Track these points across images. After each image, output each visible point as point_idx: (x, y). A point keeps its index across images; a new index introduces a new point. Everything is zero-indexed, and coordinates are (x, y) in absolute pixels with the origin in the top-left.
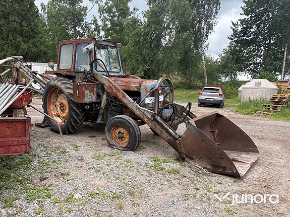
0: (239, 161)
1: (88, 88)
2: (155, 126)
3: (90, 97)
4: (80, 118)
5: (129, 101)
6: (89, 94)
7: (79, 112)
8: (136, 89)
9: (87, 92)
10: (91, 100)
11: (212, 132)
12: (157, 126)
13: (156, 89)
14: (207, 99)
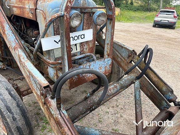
13: (60, 17)
14: (162, 21)
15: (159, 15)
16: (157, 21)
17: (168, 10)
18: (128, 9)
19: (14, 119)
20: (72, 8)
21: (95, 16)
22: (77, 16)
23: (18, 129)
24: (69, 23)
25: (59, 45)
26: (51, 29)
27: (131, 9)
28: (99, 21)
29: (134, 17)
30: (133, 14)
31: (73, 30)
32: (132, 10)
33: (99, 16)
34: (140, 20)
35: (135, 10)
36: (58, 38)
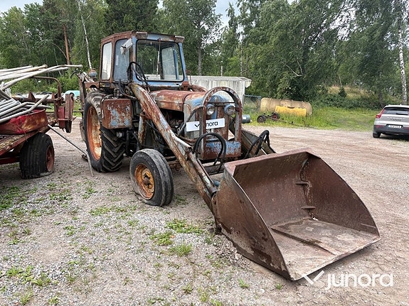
0: (320, 247)
1: (115, 107)
2: (189, 169)
3: (120, 120)
4: (116, 150)
5: (163, 126)
6: (118, 115)
7: (112, 142)
8: (179, 108)
9: (114, 112)
10: (121, 124)
11: (303, 185)
12: (192, 169)
13: (200, 108)
14: (389, 126)
15: (383, 115)
16: (381, 127)
17: (401, 106)
18: (336, 105)
19: (164, 175)
20: (209, 103)
21: (226, 108)
22: (212, 108)
23: (165, 182)
24: (206, 112)
25: (198, 129)
26: (193, 117)
27: (342, 105)
28: (229, 112)
29: (345, 120)
30: (344, 114)
31: (209, 117)
32: (343, 107)
33: (229, 108)
34: (355, 125)
35: (350, 108)
36: (198, 123)
